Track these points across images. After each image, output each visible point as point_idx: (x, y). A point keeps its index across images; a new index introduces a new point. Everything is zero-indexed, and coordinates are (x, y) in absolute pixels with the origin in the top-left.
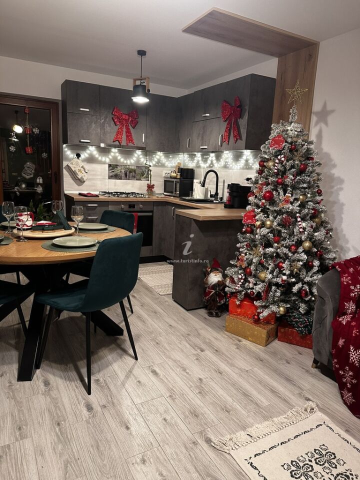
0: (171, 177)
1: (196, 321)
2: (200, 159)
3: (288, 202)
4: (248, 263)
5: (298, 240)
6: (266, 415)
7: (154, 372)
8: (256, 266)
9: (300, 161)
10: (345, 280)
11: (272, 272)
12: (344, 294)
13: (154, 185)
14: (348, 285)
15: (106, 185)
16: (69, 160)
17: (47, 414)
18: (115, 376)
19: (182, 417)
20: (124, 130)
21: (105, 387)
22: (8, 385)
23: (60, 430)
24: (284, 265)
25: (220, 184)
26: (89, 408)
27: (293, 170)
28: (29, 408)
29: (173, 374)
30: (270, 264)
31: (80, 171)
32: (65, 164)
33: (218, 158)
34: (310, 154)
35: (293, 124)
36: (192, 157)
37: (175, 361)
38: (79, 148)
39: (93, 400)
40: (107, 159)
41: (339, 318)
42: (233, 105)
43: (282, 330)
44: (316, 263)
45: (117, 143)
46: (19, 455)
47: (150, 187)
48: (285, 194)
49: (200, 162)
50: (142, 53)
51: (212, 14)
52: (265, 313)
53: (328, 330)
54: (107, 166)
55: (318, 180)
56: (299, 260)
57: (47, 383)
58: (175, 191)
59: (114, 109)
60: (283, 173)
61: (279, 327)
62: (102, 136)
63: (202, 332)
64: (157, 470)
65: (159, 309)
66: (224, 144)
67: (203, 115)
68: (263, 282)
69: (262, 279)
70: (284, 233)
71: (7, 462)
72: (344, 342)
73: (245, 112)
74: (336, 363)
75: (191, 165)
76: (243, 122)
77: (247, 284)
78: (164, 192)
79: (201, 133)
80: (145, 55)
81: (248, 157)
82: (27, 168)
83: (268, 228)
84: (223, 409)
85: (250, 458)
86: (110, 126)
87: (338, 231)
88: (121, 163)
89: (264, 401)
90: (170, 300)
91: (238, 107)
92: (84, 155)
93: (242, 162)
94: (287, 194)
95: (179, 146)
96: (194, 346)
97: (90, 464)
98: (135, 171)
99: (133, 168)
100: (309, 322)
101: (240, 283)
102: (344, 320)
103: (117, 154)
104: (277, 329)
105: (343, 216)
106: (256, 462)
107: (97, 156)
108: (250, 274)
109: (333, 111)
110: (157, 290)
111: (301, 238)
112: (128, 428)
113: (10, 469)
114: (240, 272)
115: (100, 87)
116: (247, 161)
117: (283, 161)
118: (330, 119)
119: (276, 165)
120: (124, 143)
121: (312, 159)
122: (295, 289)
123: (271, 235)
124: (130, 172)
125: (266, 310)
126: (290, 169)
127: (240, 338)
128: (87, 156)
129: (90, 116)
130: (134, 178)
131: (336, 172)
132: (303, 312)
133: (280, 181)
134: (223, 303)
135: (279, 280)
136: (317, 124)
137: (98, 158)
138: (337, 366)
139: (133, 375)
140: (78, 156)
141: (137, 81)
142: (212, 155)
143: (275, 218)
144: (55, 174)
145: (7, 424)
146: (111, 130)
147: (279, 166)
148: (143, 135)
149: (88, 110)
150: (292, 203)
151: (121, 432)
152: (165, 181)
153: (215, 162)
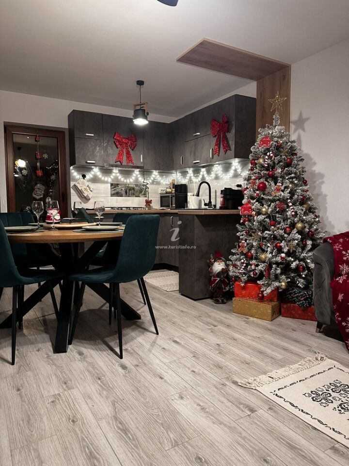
0: (167, 193)
1: (205, 307)
2: (192, 175)
3: (278, 190)
4: (248, 248)
5: (291, 223)
6: (282, 364)
7: (175, 342)
8: (256, 250)
9: (286, 156)
10: (337, 247)
11: (271, 253)
12: (338, 259)
13: (151, 201)
14: (340, 251)
15: (108, 202)
16: (76, 180)
17: (87, 373)
18: (140, 346)
19: (208, 369)
20: (125, 151)
21: (134, 353)
22: (46, 356)
23: (101, 382)
24: (282, 244)
25: (213, 195)
26: (124, 367)
27: (281, 163)
28: (69, 370)
29: (193, 342)
30: (268, 247)
31: (85, 189)
32: (72, 184)
33: (209, 172)
34: (294, 150)
35: (277, 127)
36: (184, 173)
37: (192, 334)
38: (84, 169)
39: (126, 362)
40: (109, 179)
41: (336, 278)
42: (221, 122)
43: (285, 306)
44: (309, 243)
45: (119, 163)
46: (70, 399)
47: (148, 203)
48: (276, 184)
49: (192, 178)
50: (140, 83)
51: (204, 44)
52: (269, 290)
53: (327, 292)
54: (110, 184)
55: (303, 172)
56: (294, 240)
57: (81, 354)
58: (172, 205)
59: (115, 134)
60: (272, 167)
61: (282, 304)
62: (105, 157)
63: (212, 314)
64: (195, 402)
65: (168, 301)
66: (215, 156)
67: (194, 135)
68: (264, 262)
69: (263, 260)
70: (278, 217)
71: (61, 404)
72: (343, 296)
73: (232, 127)
74: (338, 316)
75: (184, 181)
76: (231, 136)
77: (249, 267)
78: (161, 207)
79: (193, 150)
80: (143, 84)
81: (236, 167)
82: (37, 190)
83: (264, 215)
84: (243, 363)
85: (275, 391)
86: (112, 149)
87: (324, 219)
88: (121, 182)
89: (279, 356)
90: (178, 295)
91: (226, 123)
92: (89, 176)
93: (231, 172)
94: (278, 184)
95: (173, 164)
96: (208, 324)
97: (135, 402)
98: (134, 189)
99: (132, 186)
100: (309, 295)
101: (243, 267)
102: (340, 280)
103: (118, 175)
104: (280, 306)
105: (327, 205)
106: (279, 393)
107: (100, 176)
108: (251, 258)
109: (307, 119)
110: (163, 288)
111: (294, 221)
112: (161, 378)
113: (65, 408)
114: (242, 257)
115: (102, 116)
116: (236, 170)
117: (272, 157)
118: (307, 125)
119: (266, 160)
120: (124, 163)
121: (296, 154)
122: (294, 265)
123: (267, 220)
124: (130, 190)
125: (269, 288)
126: (278, 163)
127: (248, 317)
128: (91, 176)
129: (95, 140)
130: (133, 195)
131: (316, 169)
132: (302, 287)
133: (271, 173)
134: (227, 289)
135: (279, 259)
136: (295, 130)
137: (101, 178)
138: (340, 319)
139: (157, 344)
140: (84, 176)
141: (137, 107)
142: (203, 170)
143: (269, 206)
144: (63, 194)
145: (53, 380)
146: (113, 153)
147: (269, 161)
148: (142, 156)
149: (93, 135)
150: (283, 191)
151: (156, 381)
152: (161, 197)
153: (206, 175)
